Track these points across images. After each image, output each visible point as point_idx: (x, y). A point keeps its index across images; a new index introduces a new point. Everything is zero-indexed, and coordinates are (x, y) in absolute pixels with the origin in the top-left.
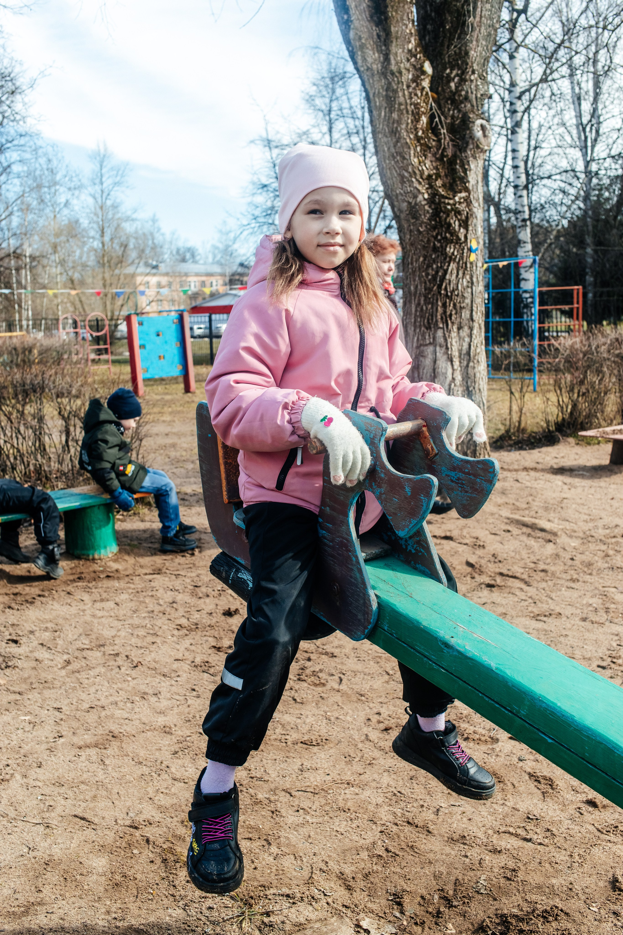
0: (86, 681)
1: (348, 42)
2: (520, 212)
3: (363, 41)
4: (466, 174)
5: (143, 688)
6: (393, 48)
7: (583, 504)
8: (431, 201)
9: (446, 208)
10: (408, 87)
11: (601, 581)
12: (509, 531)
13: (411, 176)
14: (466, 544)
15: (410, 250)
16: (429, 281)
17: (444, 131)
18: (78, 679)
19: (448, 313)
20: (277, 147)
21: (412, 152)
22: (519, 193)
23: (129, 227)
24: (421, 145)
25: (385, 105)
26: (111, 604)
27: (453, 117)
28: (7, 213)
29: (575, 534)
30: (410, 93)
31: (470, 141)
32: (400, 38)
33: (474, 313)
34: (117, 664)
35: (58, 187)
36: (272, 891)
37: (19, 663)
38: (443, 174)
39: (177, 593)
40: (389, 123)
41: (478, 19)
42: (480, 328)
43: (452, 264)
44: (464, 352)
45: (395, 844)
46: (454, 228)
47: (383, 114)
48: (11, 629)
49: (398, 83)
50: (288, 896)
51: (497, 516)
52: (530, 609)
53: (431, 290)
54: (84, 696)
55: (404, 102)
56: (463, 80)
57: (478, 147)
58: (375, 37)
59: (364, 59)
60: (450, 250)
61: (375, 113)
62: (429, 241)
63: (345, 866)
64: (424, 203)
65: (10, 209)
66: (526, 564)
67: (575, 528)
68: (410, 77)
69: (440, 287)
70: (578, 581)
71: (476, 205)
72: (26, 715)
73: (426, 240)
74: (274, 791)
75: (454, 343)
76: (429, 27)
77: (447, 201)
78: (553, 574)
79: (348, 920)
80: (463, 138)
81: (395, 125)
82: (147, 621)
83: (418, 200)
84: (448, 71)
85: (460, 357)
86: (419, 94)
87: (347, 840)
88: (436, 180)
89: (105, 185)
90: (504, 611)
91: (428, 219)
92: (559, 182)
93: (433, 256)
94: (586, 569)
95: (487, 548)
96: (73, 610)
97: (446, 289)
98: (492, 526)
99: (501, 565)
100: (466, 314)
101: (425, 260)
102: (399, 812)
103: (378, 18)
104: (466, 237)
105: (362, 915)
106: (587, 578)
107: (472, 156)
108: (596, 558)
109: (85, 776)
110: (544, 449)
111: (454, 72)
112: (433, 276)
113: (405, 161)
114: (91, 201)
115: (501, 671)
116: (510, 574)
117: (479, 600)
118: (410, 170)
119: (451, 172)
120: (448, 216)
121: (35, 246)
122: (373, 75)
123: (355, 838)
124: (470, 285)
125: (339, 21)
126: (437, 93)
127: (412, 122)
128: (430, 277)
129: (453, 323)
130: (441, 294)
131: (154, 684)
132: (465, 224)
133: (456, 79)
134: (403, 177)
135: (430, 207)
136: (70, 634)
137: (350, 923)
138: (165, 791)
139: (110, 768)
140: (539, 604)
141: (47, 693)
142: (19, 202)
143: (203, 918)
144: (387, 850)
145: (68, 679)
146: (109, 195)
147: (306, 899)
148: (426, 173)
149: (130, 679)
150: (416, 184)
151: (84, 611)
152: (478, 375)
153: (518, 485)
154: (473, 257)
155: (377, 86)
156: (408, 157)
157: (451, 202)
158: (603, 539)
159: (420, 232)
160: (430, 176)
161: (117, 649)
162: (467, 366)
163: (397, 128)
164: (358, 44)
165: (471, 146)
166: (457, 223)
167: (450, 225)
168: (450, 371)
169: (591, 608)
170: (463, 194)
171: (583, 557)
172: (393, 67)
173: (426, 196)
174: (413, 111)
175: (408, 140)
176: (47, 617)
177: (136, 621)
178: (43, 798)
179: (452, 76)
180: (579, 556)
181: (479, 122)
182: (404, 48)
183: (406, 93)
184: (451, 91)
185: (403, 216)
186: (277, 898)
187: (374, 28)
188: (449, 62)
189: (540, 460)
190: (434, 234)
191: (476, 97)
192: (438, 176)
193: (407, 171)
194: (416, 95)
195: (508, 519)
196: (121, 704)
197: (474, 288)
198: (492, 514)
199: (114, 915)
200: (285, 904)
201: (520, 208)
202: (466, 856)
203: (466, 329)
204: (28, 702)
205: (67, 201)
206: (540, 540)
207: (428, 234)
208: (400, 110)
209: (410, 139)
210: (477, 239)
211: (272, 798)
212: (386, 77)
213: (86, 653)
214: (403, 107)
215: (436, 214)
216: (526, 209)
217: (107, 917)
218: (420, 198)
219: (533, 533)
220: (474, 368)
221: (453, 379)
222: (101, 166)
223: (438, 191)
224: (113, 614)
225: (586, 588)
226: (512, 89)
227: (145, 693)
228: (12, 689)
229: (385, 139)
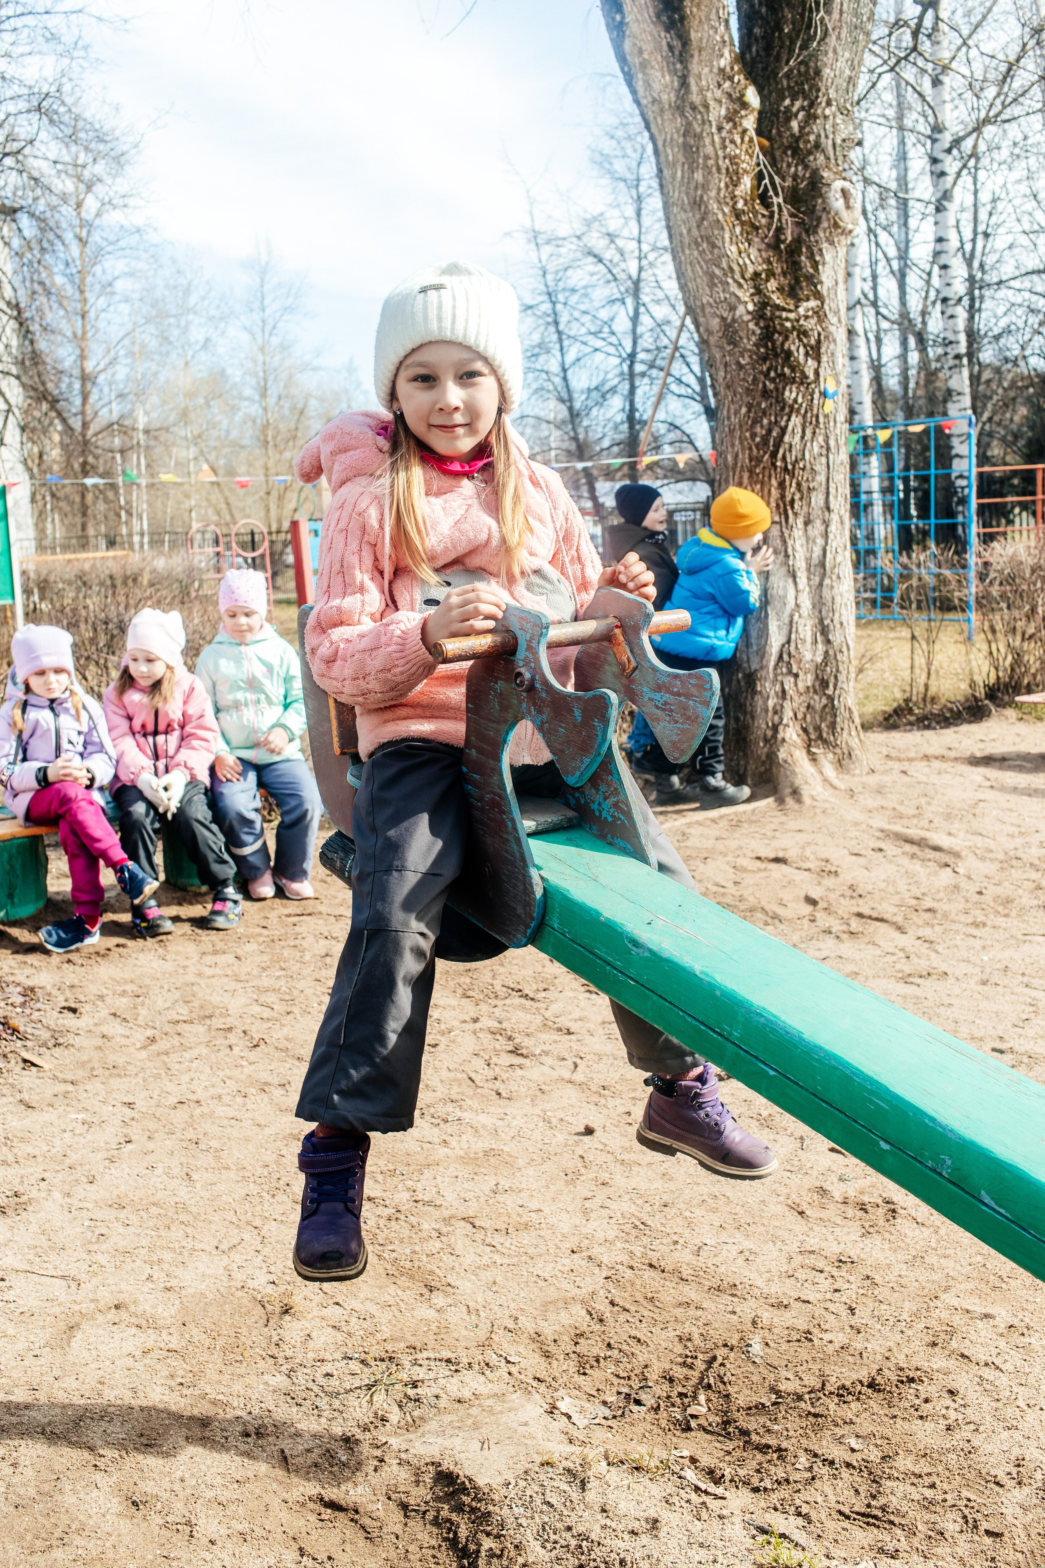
0: (177, 1066)
1: (622, 59)
2: (951, 342)
3: (646, 56)
4: (816, 269)
5: (264, 1076)
6: (695, 66)
7: (1011, 810)
8: (759, 315)
9: (782, 325)
10: (720, 129)
11: (1022, 926)
12: (881, 850)
13: (725, 275)
14: (809, 870)
15: (726, 396)
16: (757, 446)
17: (778, 200)
18: (165, 1063)
19: (788, 498)
20: (548, 242)
21: (727, 236)
22: (949, 312)
23: (308, 382)
24: (742, 224)
25: (682, 159)
26: (230, 958)
27: (795, 177)
28: (107, 360)
29: (991, 855)
30: (723, 140)
31: (824, 216)
32: (705, 49)
33: (831, 498)
34: (227, 1042)
35: (191, 317)
36: (425, 1354)
37: (77, 1041)
38: (778, 271)
39: (333, 942)
40: (688, 188)
41: (836, 15)
42: (842, 523)
43: (793, 418)
44: (815, 561)
45: (626, 1295)
46: (797, 360)
47: (679, 174)
48: (68, 993)
49: (704, 122)
50: (448, 1361)
51: (864, 826)
52: (898, 966)
53: (759, 460)
54: (170, 1087)
55: (712, 154)
56: (811, 117)
57: (836, 225)
58: (665, 48)
59: (648, 85)
60: (790, 394)
61: (667, 173)
62: (755, 379)
63: (546, 1324)
64: (747, 318)
65: (113, 353)
66: (903, 899)
67: (992, 845)
68: (723, 112)
69: (774, 455)
70: (984, 925)
71: (834, 320)
72: (79, 1112)
73: (750, 379)
74: (447, 1221)
75: (798, 547)
76: (757, 31)
77: (784, 315)
78: (945, 915)
79: (537, 1396)
80: (812, 211)
81: (699, 192)
82: (282, 982)
83: (738, 313)
84: (787, 102)
85: (808, 570)
86: (739, 141)
87: (552, 1288)
88: (767, 280)
89: (268, 311)
90: (856, 969)
91: (755, 345)
92: (1027, 295)
93: (763, 405)
94: (1000, 909)
95: (841, 876)
96: (169, 966)
97: (784, 458)
98: (854, 842)
99: (861, 901)
100: (817, 499)
101: (749, 411)
102: (638, 1251)
103: (669, 18)
104: (817, 373)
105: (562, 1392)
106: (1000, 921)
107: (827, 240)
108: (1020, 891)
109: (160, 1195)
110: (965, 728)
111: (798, 104)
112: (762, 437)
113: (716, 251)
114: (245, 337)
115: (706, 974)
116: (875, 914)
117: (817, 954)
118: (724, 265)
119: (794, 267)
120: (787, 338)
121: (155, 415)
122: (662, 110)
123: (564, 1285)
124: (824, 452)
125: (607, 25)
126: (769, 138)
127: (727, 186)
128: (758, 439)
129: (796, 514)
130: (776, 468)
131: (281, 1070)
132: (815, 352)
133: (801, 115)
134: (712, 276)
135: (757, 324)
136: (160, 1000)
137: (541, 1402)
138: (279, 1218)
139: (198, 1186)
140: (914, 960)
141: (114, 1083)
142: (126, 342)
143: (316, 1389)
144: (612, 1303)
145: (148, 1064)
146: (274, 327)
147: (476, 1367)
148: (751, 269)
149: (245, 1063)
150: (734, 288)
151: (185, 967)
152: (838, 600)
153: (905, 779)
154: (829, 406)
155: (670, 128)
156: (720, 244)
157: (792, 316)
158: (1037, 862)
159: (740, 367)
160: (757, 275)
161: (230, 1021)
162: (821, 585)
163: (701, 197)
164: (637, 61)
165: (825, 224)
166: (802, 350)
167: (789, 354)
168: (791, 592)
169: (998, 966)
170: (813, 303)
171: (999, 890)
172: (695, 98)
173: (751, 307)
174: (727, 169)
175: (720, 217)
176: (126, 976)
177: (265, 982)
178: (92, 1223)
179: (794, 109)
180: (991, 888)
181: (838, 184)
182: (712, 66)
183: (717, 138)
184: (793, 135)
185: (713, 340)
186: (432, 1363)
187: (663, 34)
188: (789, 87)
189: (954, 745)
190: (765, 368)
191: (834, 145)
192: (771, 274)
193: (718, 266)
194: (733, 142)
195: (882, 831)
196: (226, 1099)
197: (831, 457)
198: (856, 824)
199: (180, 1380)
200: (443, 1370)
201: (951, 337)
202: (734, 1313)
203: (818, 525)
204: (85, 1095)
205: (207, 340)
206: (931, 864)
207: (754, 369)
208: (706, 166)
209: (724, 214)
210: (836, 376)
211: (444, 1230)
212: (683, 115)
213: (180, 1028)
214: (711, 162)
215: (767, 335)
216: (963, 338)
217: (169, 1382)
218: (741, 310)
219: (919, 853)
220: (832, 587)
221: (797, 605)
222: (262, 280)
223: (769, 298)
224: (229, 972)
225: (996, 936)
226: (937, 136)
227: (266, 1084)
228: (60, 1076)
229: (684, 216)
